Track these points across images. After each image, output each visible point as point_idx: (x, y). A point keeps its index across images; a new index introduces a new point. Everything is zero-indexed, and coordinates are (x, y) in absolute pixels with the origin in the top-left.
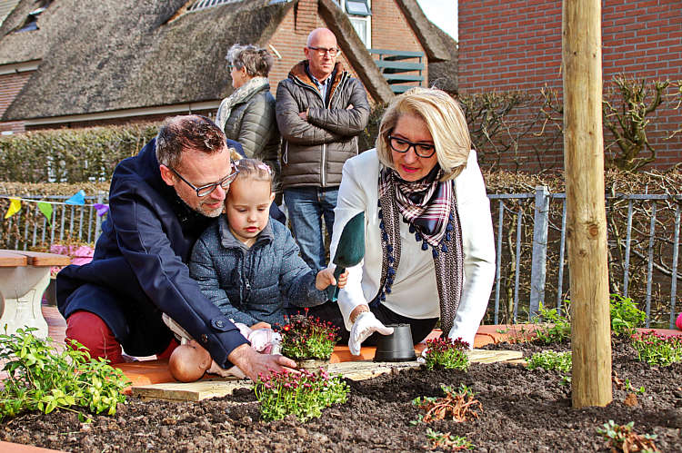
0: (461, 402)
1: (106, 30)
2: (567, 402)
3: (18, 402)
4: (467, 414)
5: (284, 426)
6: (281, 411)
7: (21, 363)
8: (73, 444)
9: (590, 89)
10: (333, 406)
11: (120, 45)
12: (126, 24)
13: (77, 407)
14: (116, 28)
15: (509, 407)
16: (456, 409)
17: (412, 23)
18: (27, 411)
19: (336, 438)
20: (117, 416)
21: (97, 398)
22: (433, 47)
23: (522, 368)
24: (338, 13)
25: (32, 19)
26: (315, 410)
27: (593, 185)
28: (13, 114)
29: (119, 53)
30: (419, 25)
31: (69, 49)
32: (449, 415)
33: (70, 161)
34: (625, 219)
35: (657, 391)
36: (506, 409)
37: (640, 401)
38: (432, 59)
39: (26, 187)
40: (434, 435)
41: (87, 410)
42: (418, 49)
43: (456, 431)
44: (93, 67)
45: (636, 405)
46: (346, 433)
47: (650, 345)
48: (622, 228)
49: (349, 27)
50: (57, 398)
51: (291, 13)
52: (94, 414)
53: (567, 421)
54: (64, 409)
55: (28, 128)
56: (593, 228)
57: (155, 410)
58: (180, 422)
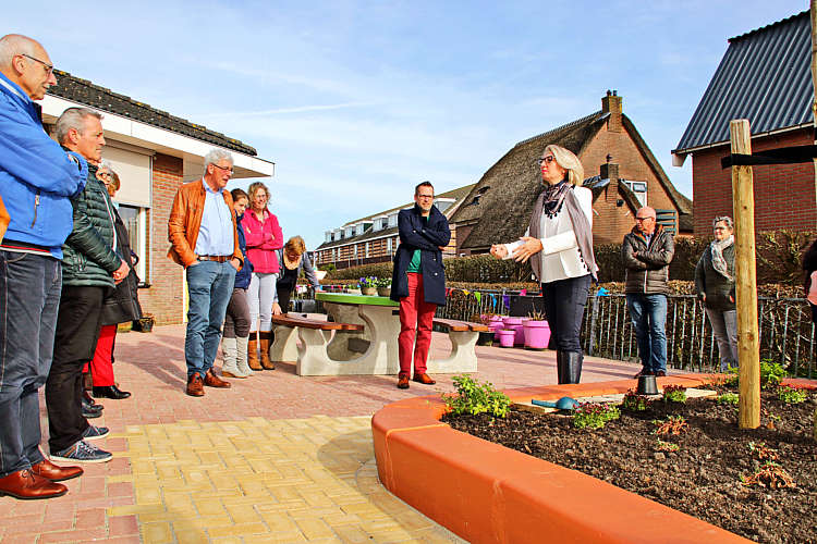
0: (677, 423)
1: (509, 205)
2: (735, 425)
3: (462, 409)
4: (681, 430)
5: (584, 432)
6: (584, 424)
7: (463, 389)
8: (485, 433)
9: (749, 264)
10: (611, 421)
11: (517, 211)
12: (520, 200)
13: (488, 413)
14: (515, 202)
15: (704, 425)
16: (674, 427)
17: (669, 195)
18: (466, 413)
19: (610, 441)
20: (505, 419)
21: (496, 409)
22: (681, 207)
23: (715, 401)
24: (629, 191)
25: (476, 199)
26: (601, 424)
27: (751, 313)
28: (466, 245)
29: (516, 214)
30: (674, 196)
31: (492, 213)
32: (670, 431)
33: (491, 270)
34: (784, 311)
35: (788, 419)
36: (702, 427)
37: (775, 426)
38: (681, 213)
39: (471, 285)
40: (660, 442)
41: (492, 414)
42: (673, 208)
43: (673, 440)
44: (503, 221)
45: (773, 429)
46: (616, 438)
47: (787, 392)
48: (783, 316)
49: (635, 198)
50: (478, 409)
51: (603, 193)
52: (496, 417)
53: (734, 436)
54: (481, 413)
55: (473, 252)
56: (751, 337)
57: (523, 416)
58: (534, 426)
